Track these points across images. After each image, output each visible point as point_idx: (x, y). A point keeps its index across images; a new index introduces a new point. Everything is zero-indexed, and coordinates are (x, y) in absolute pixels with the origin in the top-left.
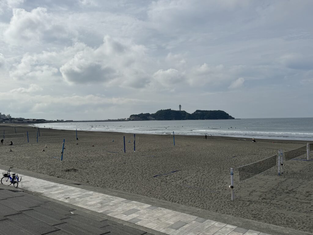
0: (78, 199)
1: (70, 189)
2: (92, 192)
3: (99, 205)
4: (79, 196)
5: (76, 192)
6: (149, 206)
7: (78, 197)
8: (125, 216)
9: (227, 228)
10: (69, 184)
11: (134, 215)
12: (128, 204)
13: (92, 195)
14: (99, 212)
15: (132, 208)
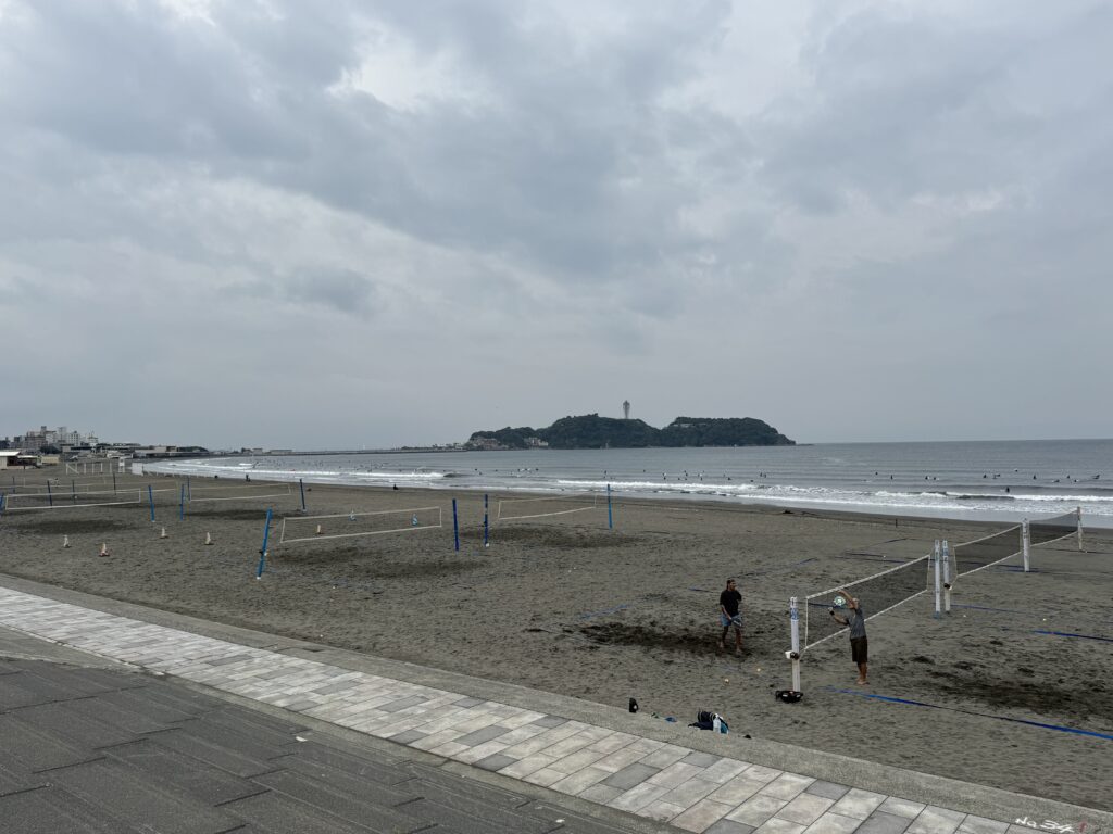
0: (315, 695)
1: (291, 664)
2: (360, 674)
3: (384, 716)
4: (317, 686)
5: (307, 675)
6: (540, 716)
7: (314, 691)
8: (464, 747)
9: (783, 783)
10: (288, 651)
11: (494, 747)
12: (472, 713)
13: (358, 683)
14: (384, 736)
15: (483, 724)
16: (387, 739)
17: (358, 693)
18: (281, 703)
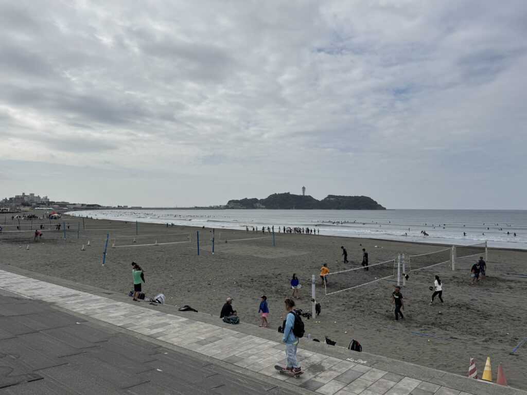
4: (101, 306)
8: (148, 329)
15: (162, 321)
16: (119, 326)
17: (117, 310)
18: (82, 312)
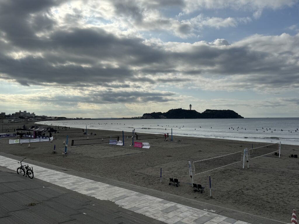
0: (58, 180)
1: (56, 173)
2: (72, 175)
3: (71, 184)
4: (60, 178)
5: (58, 175)
6: (108, 185)
7: (58, 179)
8: (86, 191)
9: (155, 200)
10: (57, 170)
11: (93, 191)
12: (93, 184)
13: (70, 177)
14: (68, 188)
17: (68, 180)
